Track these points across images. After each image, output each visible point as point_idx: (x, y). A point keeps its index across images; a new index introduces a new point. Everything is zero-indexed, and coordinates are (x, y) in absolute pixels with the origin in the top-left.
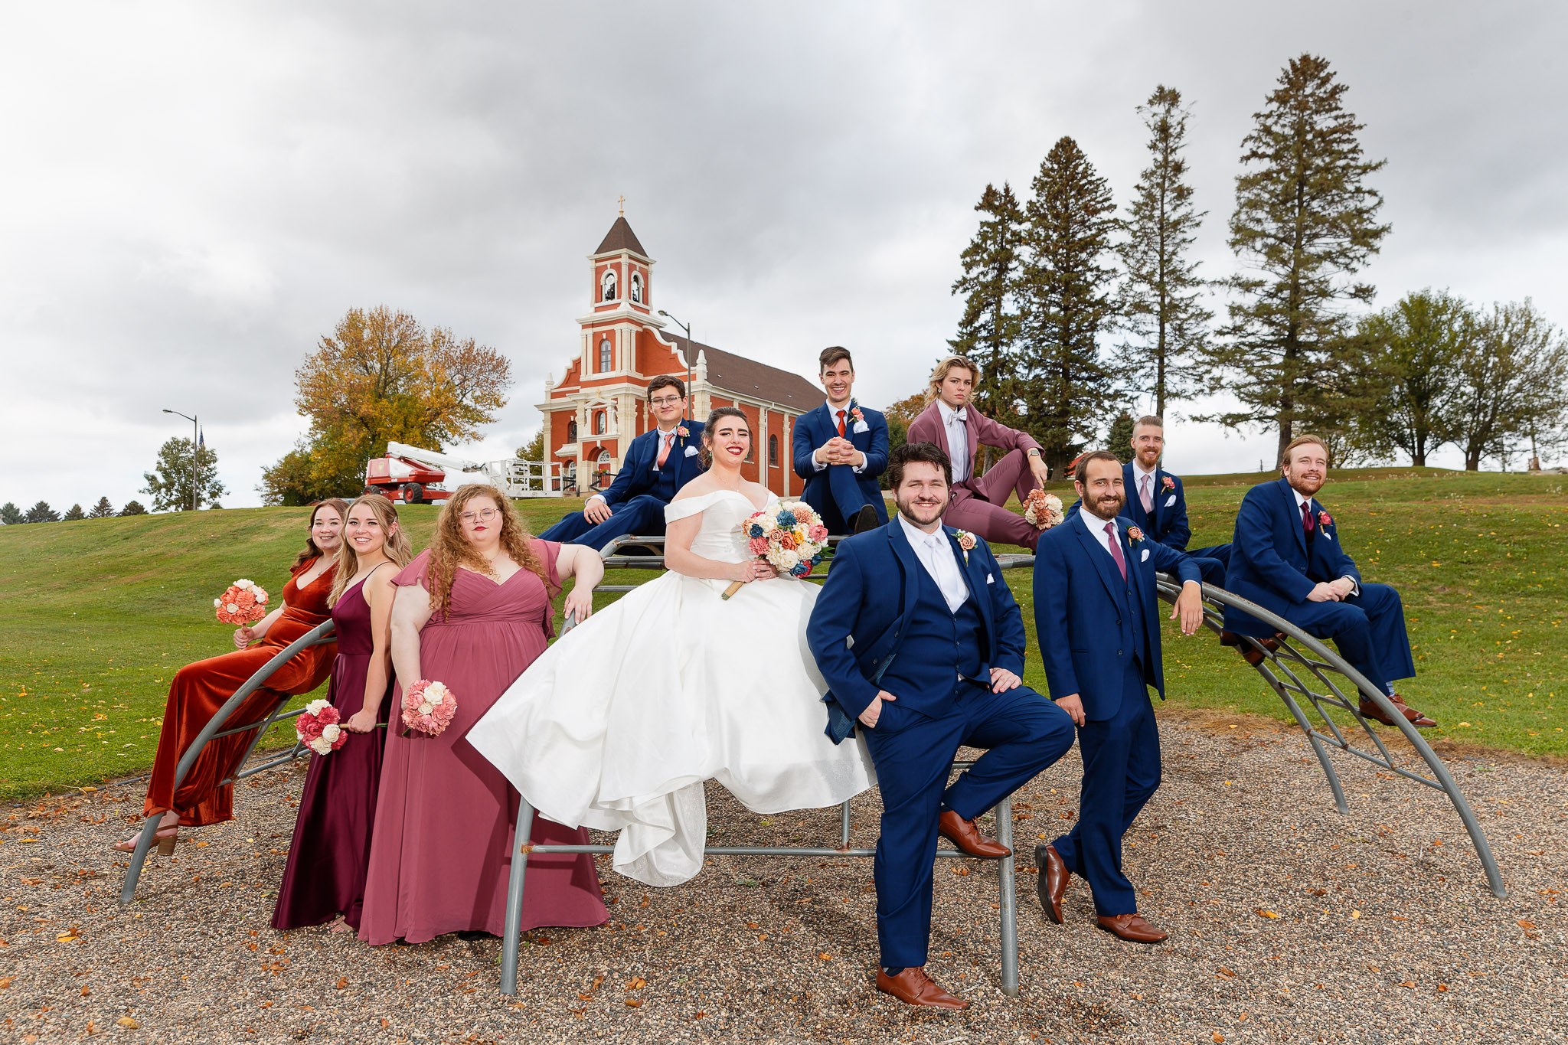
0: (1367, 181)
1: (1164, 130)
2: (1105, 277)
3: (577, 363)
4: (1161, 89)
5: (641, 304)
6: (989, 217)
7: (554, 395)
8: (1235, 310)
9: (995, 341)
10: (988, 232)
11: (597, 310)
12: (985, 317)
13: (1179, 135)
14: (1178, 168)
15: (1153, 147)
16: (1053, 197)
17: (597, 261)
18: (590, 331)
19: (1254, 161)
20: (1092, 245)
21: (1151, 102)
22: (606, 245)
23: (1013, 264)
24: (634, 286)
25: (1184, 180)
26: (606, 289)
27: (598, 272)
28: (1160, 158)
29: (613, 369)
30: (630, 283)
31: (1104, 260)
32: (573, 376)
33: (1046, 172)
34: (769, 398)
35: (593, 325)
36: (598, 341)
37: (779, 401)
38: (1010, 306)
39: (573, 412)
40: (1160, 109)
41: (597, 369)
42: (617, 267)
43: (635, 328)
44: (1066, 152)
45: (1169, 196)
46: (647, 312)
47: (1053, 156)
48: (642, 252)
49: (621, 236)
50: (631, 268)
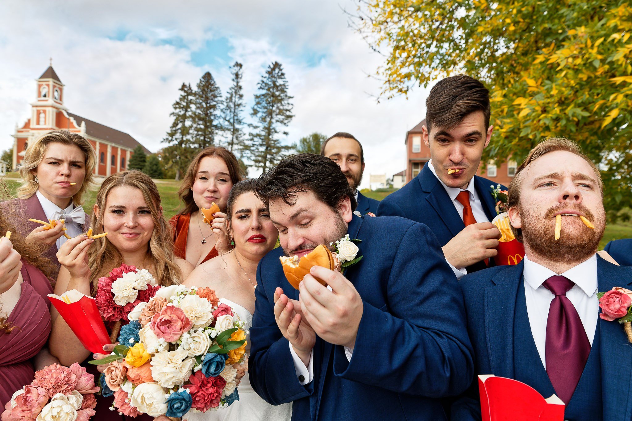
0: (290, 101)
1: (237, 75)
2: (217, 118)
3: (29, 120)
4: (237, 63)
5: (59, 101)
6: (183, 93)
7: (19, 132)
8: (250, 134)
9: (183, 134)
10: (183, 98)
11: (39, 101)
12: (180, 126)
13: (241, 78)
14: (240, 88)
15: (233, 80)
16: (203, 91)
17: (39, 81)
18: (35, 109)
19: (261, 90)
20: (214, 107)
21: (234, 66)
22: (44, 76)
23: (189, 110)
24: (56, 93)
25: (241, 92)
26: (43, 93)
27: (40, 86)
28: (235, 84)
29: (45, 124)
30: (53, 92)
31: (218, 112)
32: (27, 125)
33: (201, 81)
34: (112, 141)
35: (37, 106)
36: (39, 113)
37: (116, 143)
38: (188, 123)
39: (26, 139)
40: (237, 69)
41: (38, 123)
42: (48, 85)
43: (55, 110)
44: (208, 76)
45: (237, 96)
46: (61, 104)
47: (204, 77)
48: (59, 80)
49: (50, 73)
50: (54, 87)
